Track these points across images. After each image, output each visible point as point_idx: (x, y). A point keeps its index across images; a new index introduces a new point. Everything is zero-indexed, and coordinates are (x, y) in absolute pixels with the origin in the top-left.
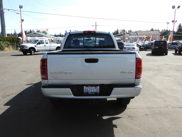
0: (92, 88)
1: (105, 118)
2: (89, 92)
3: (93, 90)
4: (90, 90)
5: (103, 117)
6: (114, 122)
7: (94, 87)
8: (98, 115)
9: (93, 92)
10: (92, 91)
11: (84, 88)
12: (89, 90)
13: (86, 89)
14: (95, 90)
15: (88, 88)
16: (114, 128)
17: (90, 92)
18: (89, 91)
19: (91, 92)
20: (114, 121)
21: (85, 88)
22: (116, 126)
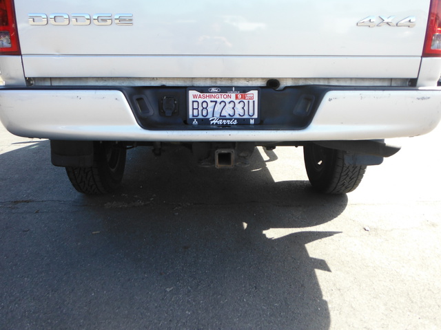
0: (227, 100)
1: (273, 233)
2: (209, 116)
3: (232, 105)
4: (218, 107)
5: (264, 232)
6: (314, 249)
7: (233, 95)
8: (245, 225)
9: (231, 118)
10: (227, 111)
11: (191, 99)
12: (211, 105)
13: (200, 100)
14: (239, 107)
15: (208, 100)
16: (319, 273)
17: (217, 115)
18: (210, 110)
19: (222, 118)
20: (309, 244)
21: (195, 96)
22: (323, 265)
